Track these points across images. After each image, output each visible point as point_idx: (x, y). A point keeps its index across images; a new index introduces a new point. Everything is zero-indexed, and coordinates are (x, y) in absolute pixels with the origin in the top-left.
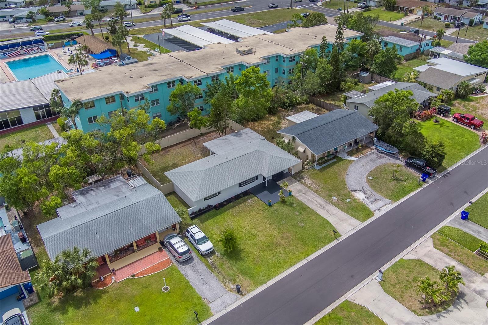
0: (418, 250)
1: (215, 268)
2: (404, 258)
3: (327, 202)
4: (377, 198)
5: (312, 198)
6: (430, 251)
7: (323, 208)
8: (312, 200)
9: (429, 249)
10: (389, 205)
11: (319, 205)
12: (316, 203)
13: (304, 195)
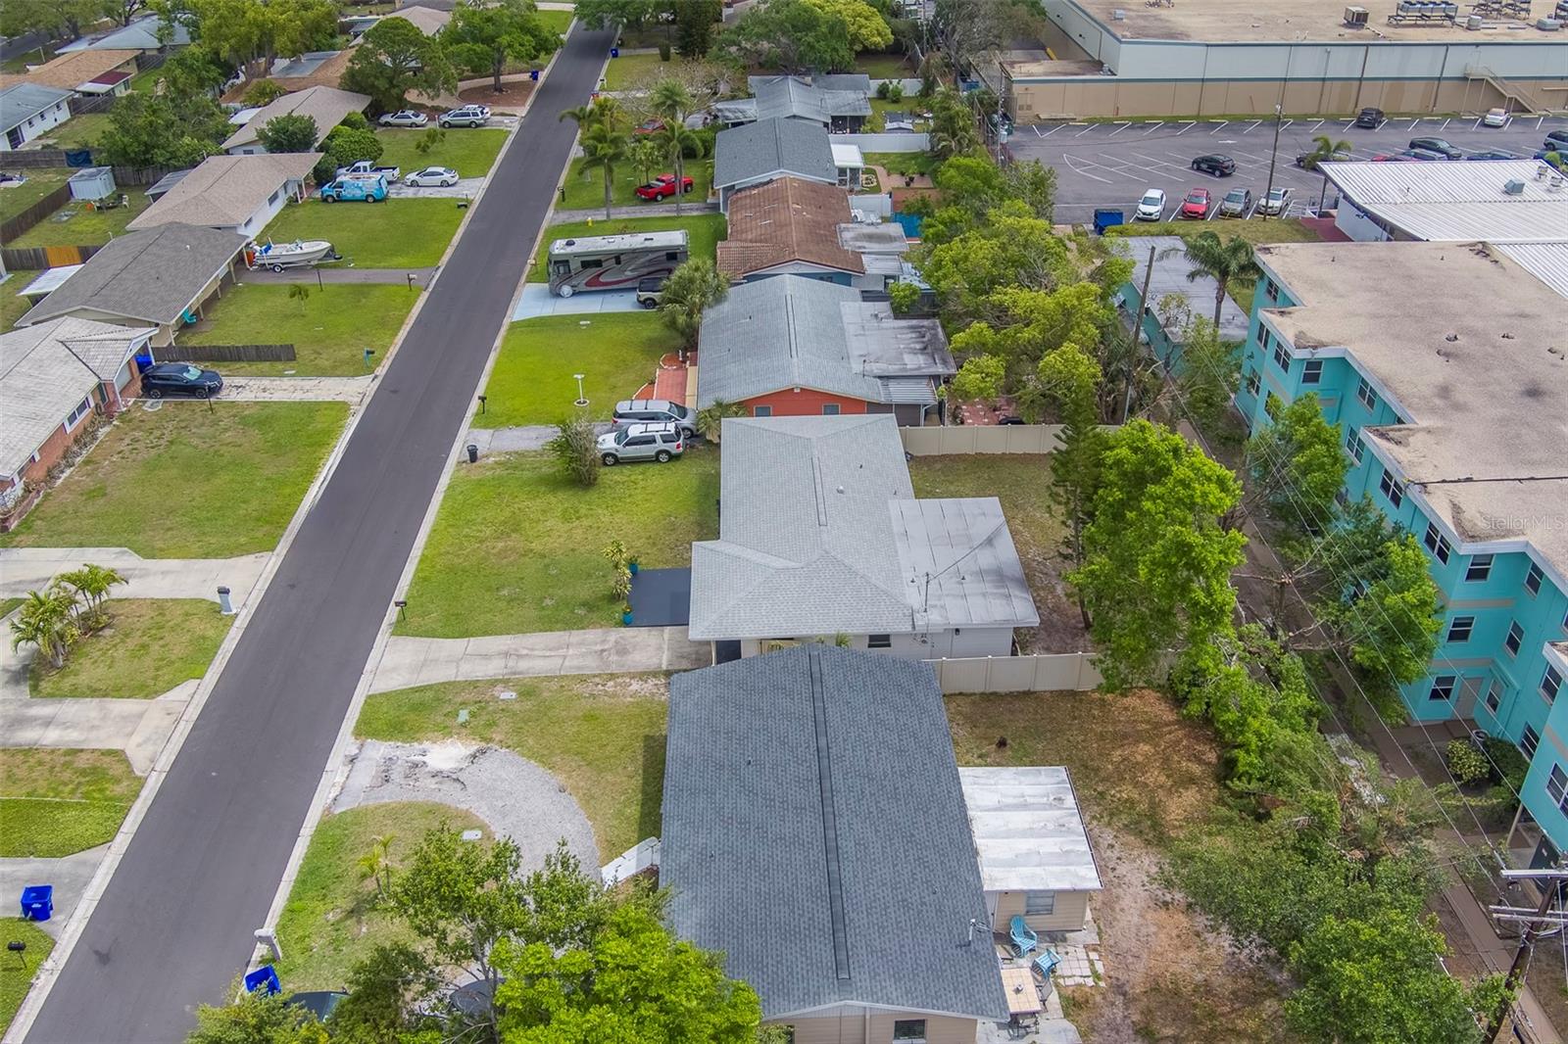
0: (169, 719)
2: (192, 683)
3: (515, 674)
4: (389, 786)
5: (565, 657)
6: (131, 734)
7: (506, 655)
8: (562, 652)
9: (136, 739)
10: (332, 796)
11: (524, 652)
12: (536, 653)
13: (599, 647)
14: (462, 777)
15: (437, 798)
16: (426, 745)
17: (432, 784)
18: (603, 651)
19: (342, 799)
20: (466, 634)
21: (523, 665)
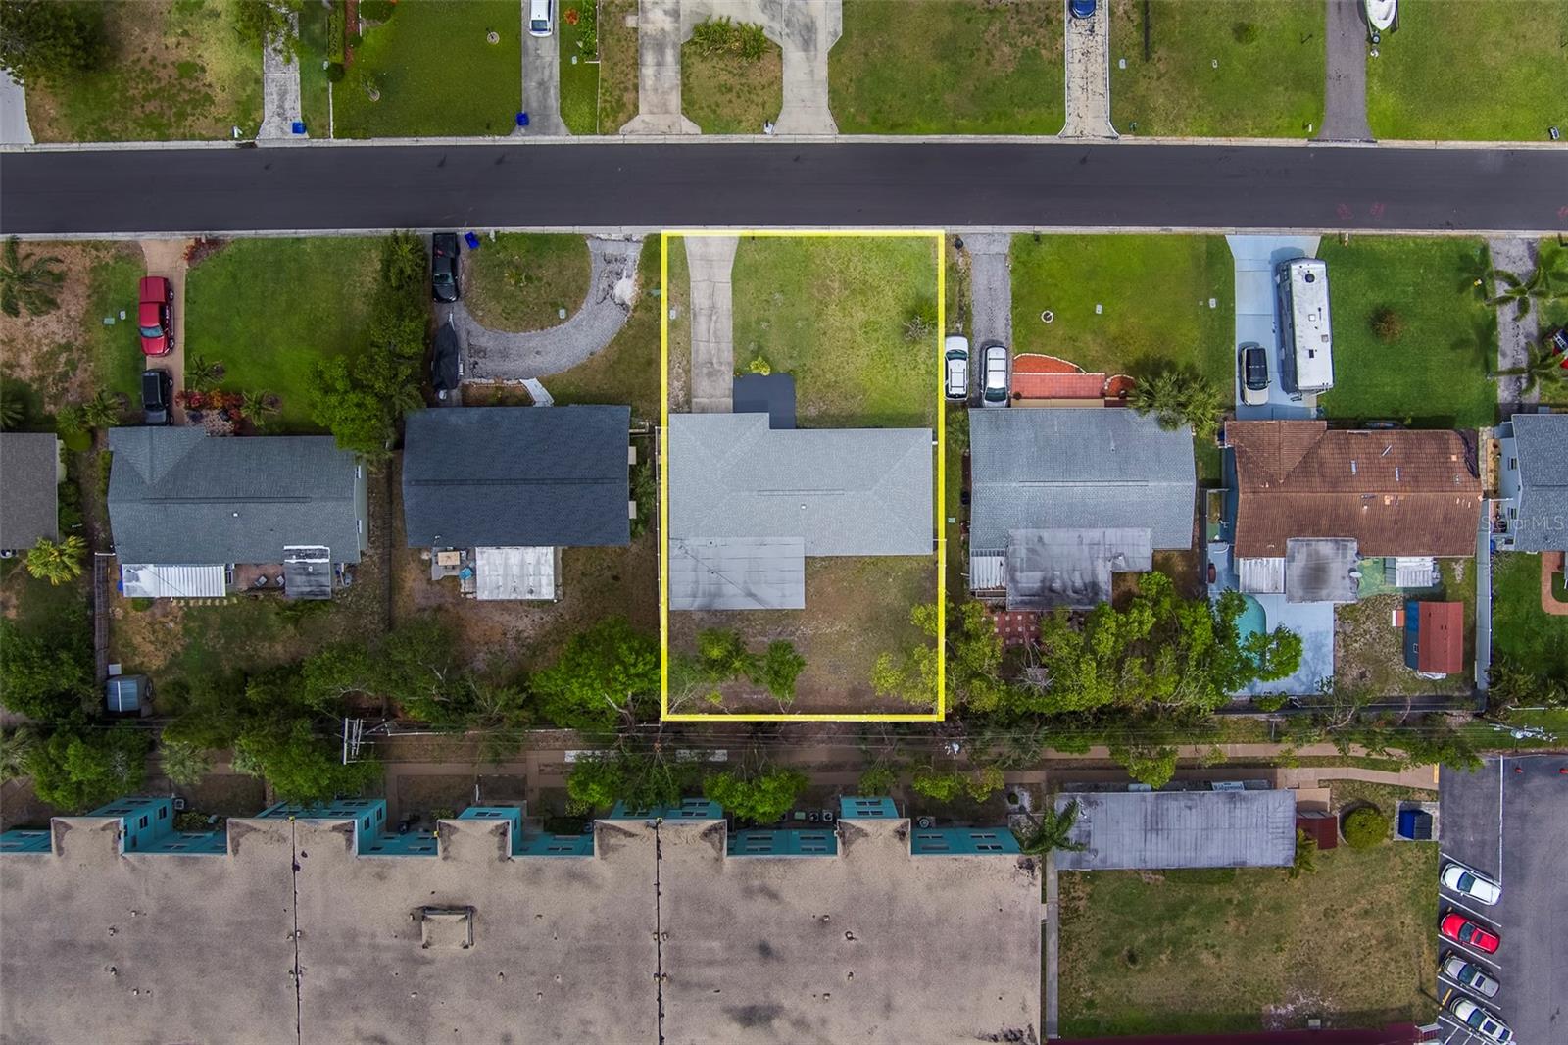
0: (664, 128)
1: (961, 308)
2: (698, 130)
3: (695, 315)
4: (603, 264)
5: (708, 342)
6: (651, 113)
7: (713, 307)
8: (713, 339)
9: (647, 118)
10: (601, 236)
11: (714, 318)
12: (713, 325)
13: (715, 361)
14: (608, 301)
15: (592, 291)
16: (635, 277)
17: (604, 284)
18: (712, 364)
19: (598, 241)
20: (735, 280)
21: (702, 320)
